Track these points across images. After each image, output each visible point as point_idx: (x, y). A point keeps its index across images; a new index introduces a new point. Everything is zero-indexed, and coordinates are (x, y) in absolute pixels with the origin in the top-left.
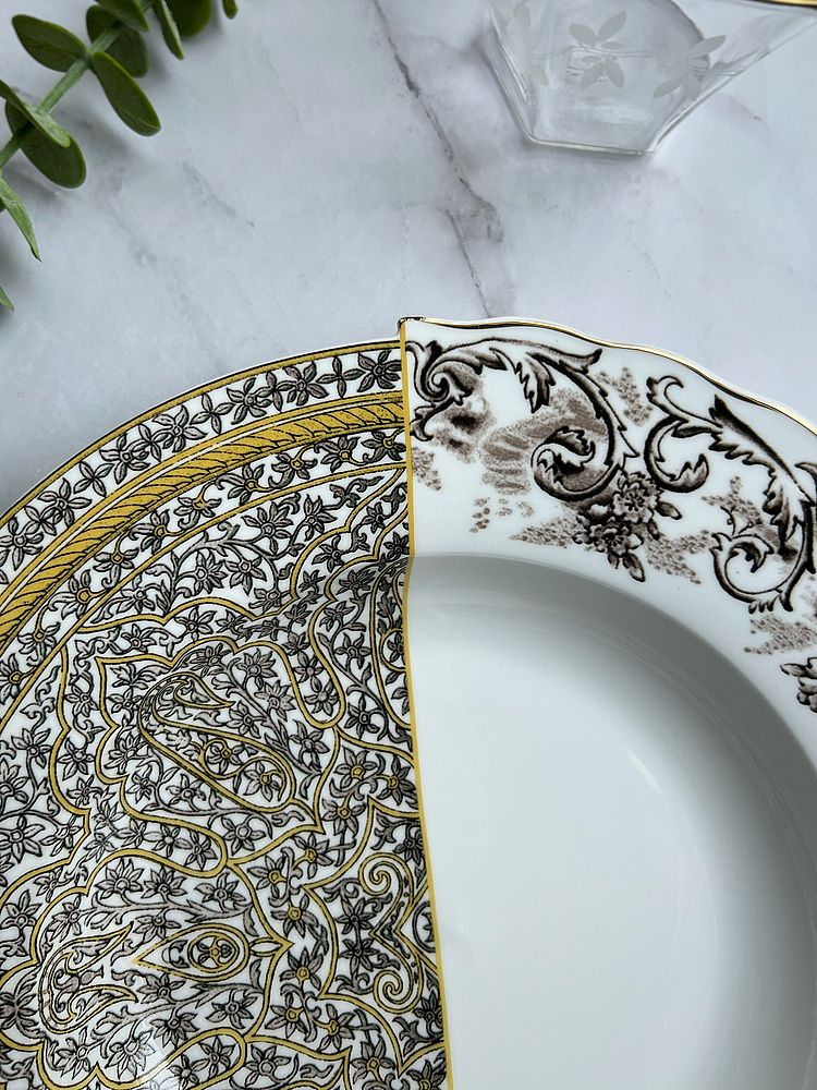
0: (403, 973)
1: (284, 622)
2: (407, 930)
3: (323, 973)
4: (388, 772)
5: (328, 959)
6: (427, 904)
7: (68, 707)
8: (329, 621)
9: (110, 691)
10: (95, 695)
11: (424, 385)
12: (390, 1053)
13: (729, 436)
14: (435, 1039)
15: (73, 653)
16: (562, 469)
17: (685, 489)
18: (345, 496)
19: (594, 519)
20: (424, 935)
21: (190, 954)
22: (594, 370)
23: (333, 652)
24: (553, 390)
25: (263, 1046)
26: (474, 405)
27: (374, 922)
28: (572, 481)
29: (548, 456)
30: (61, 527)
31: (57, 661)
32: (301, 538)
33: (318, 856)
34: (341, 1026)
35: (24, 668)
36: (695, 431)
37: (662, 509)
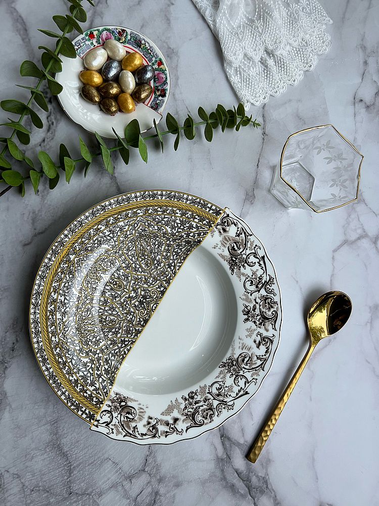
0: (146, 312)
1: (171, 240)
2: (152, 305)
3: (133, 302)
4: (168, 277)
5: (135, 300)
6: (158, 303)
7: (131, 227)
8: (177, 246)
9: (139, 229)
10: (136, 228)
11: (222, 220)
12: (134, 323)
13: (262, 262)
14: (143, 326)
15: (138, 219)
16: (233, 249)
17: (249, 265)
18: (197, 227)
19: (232, 260)
20: (154, 308)
21: (113, 282)
22: (249, 237)
23: (173, 251)
24: (241, 235)
25: (114, 306)
26: (227, 229)
27: (147, 300)
28: (233, 251)
29: (232, 245)
30: (151, 199)
31: (135, 219)
32: (185, 229)
33: (146, 282)
34: (129, 313)
35: (129, 216)
36: (257, 258)
37: (244, 266)
